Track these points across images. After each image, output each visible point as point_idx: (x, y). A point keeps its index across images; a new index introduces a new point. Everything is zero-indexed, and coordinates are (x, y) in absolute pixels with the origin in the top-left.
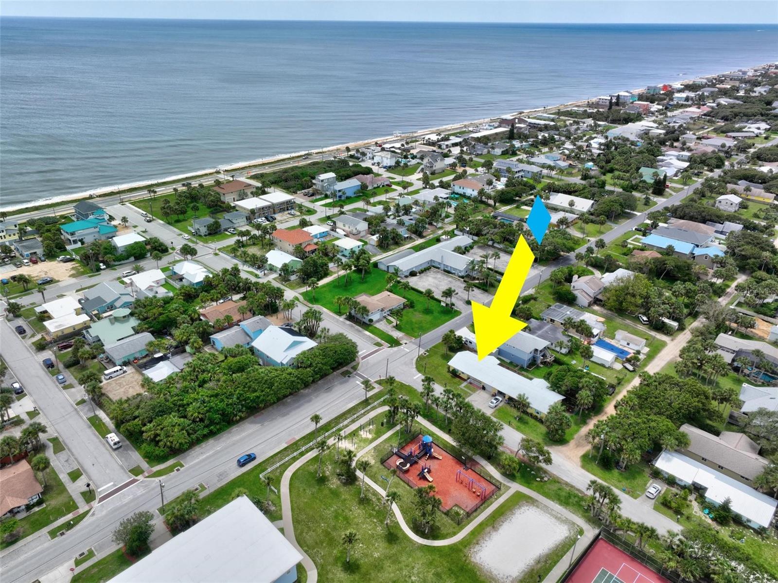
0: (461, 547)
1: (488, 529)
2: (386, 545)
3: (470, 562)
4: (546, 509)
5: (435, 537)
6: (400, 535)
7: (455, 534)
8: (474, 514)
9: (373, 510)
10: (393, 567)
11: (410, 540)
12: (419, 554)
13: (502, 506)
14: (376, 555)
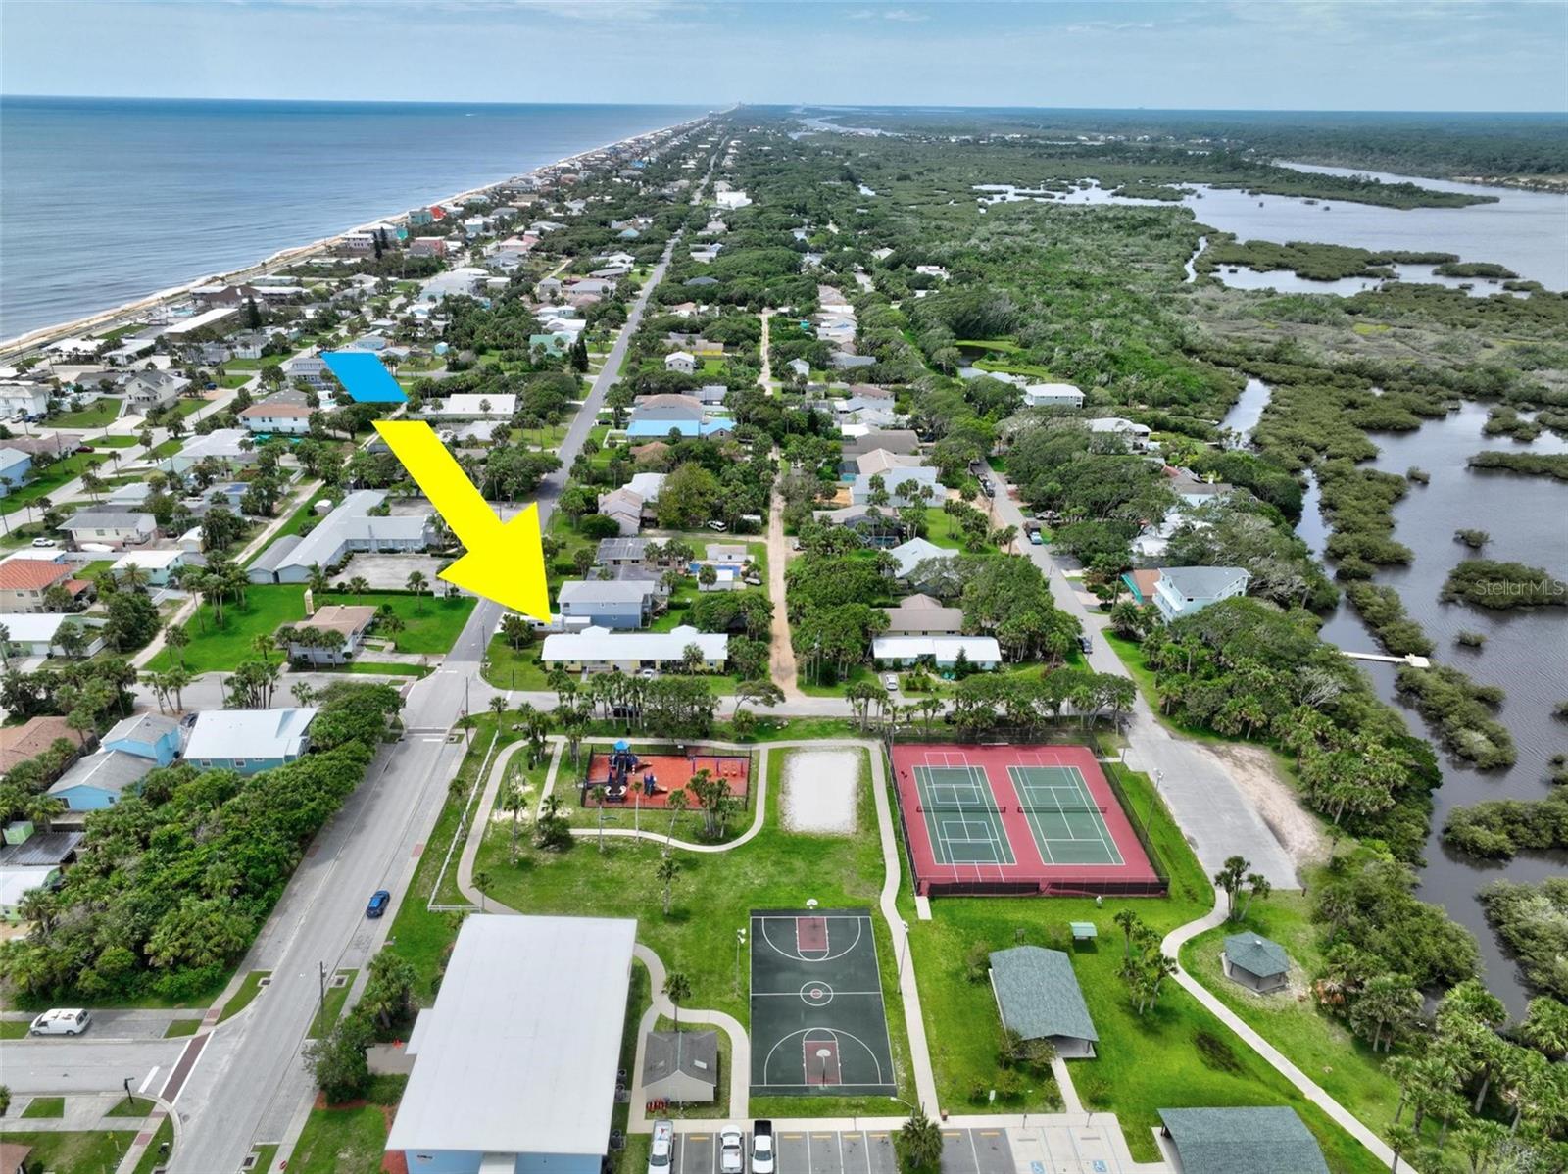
0: (772, 828)
1: (780, 797)
2: (691, 874)
3: (796, 835)
4: (812, 749)
5: (736, 835)
6: (693, 856)
7: (752, 821)
8: (751, 793)
9: (632, 854)
10: (724, 887)
11: (710, 854)
12: (738, 859)
13: (770, 771)
14: (692, 889)
